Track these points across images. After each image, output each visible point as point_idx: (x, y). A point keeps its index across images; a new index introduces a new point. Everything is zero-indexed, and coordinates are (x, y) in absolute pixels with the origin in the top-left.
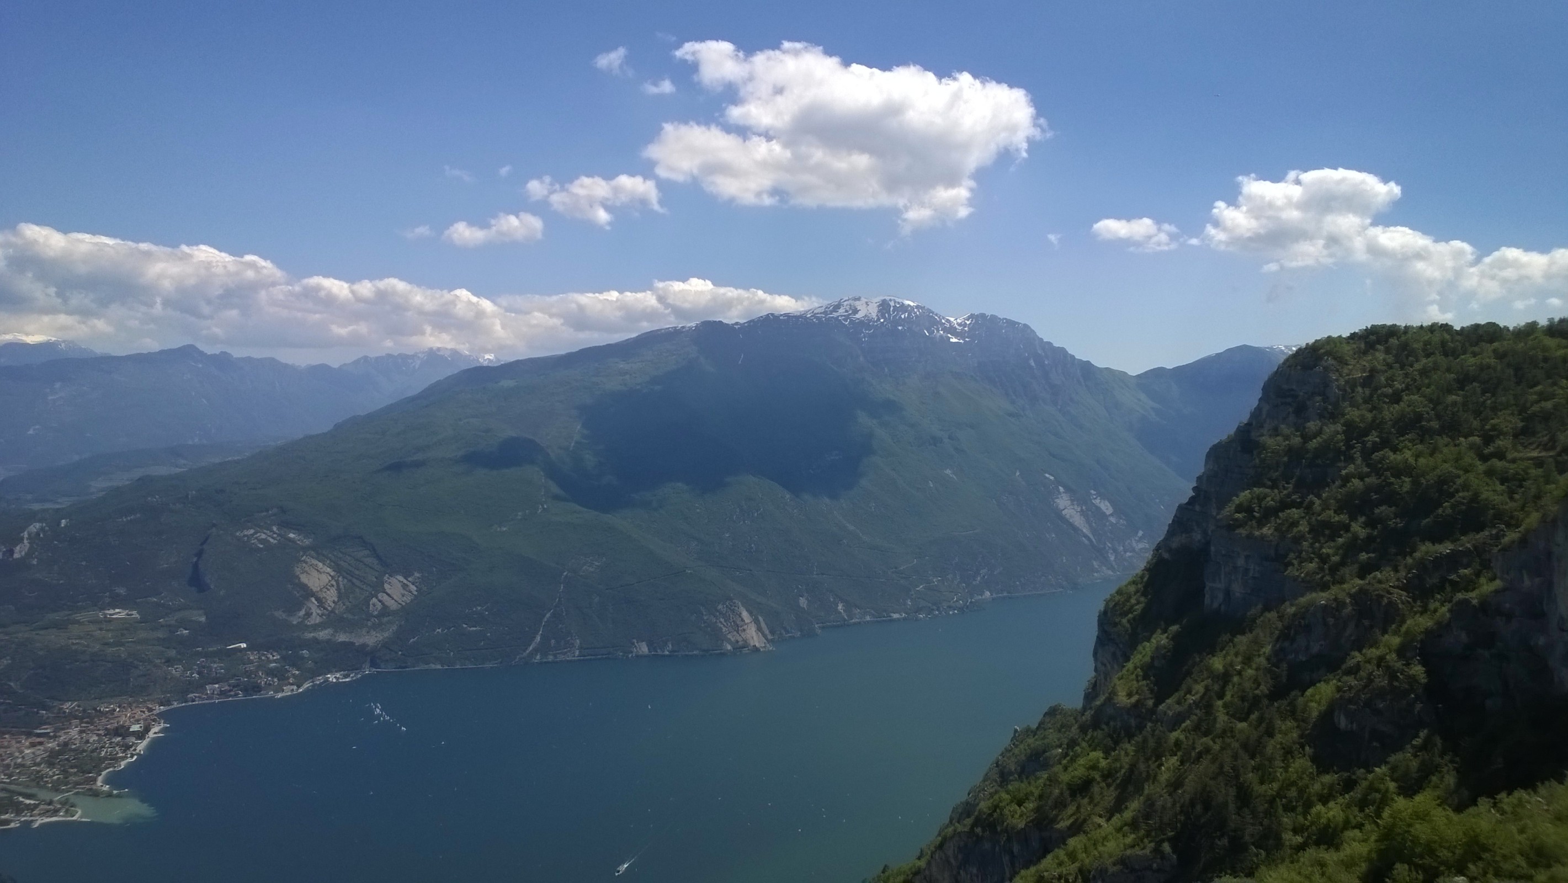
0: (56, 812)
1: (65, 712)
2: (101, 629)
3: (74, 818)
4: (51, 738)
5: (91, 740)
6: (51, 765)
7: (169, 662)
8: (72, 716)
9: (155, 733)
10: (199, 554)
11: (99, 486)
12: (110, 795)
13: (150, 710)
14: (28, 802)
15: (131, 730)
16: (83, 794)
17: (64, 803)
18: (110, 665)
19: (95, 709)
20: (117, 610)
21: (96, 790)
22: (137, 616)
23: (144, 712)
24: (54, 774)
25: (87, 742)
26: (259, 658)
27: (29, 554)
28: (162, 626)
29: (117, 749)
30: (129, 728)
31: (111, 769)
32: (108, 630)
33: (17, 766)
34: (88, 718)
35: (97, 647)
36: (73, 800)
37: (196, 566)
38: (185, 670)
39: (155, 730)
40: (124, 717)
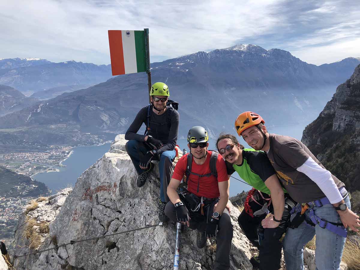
0: (51, 169)
1: (51, 147)
3: (56, 171)
4: (49, 153)
6: (50, 159)
8: (53, 148)
12: (63, 166)
13: (70, 148)
15: (66, 152)
18: (60, 137)
19: (58, 147)
21: (60, 165)
23: (68, 148)
25: (57, 154)
26: (93, 137)
27: (41, 111)
29: (63, 156)
31: (62, 161)
33: (43, 159)
35: (57, 133)
39: (71, 152)
40: (64, 149)
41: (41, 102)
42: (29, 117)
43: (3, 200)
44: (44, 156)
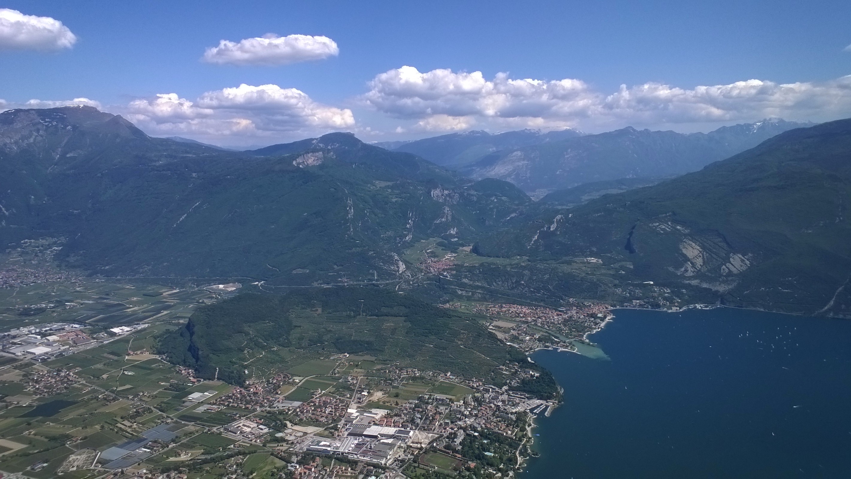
0: (567, 347)
1: (570, 303)
2: (585, 267)
3: (574, 351)
4: (565, 313)
5: (581, 317)
6: (565, 325)
7: (615, 286)
8: (573, 305)
9: (609, 319)
10: (631, 234)
11: (585, 198)
12: (589, 344)
13: (607, 308)
14: (556, 340)
15: (598, 316)
16: (578, 341)
17: (570, 343)
18: (589, 284)
19: (583, 303)
20: (592, 258)
21: (583, 341)
22: (601, 262)
23: (603, 308)
24: (566, 330)
25: (579, 318)
26: (660, 290)
27: (556, 229)
28: (613, 268)
29: (592, 323)
30: (597, 315)
31: (589, 333)
32: (588, 267)
33: (552, 323)
34: (580, 307)
35: (584, 275)
36: (574, 343)
37: (629, 240)
38: (623, 291)
39: (608, 319)
40: (595, 310)
41: (557, 212)
42: (534, 239)
43: (479, 388)
44: (556, 317)
